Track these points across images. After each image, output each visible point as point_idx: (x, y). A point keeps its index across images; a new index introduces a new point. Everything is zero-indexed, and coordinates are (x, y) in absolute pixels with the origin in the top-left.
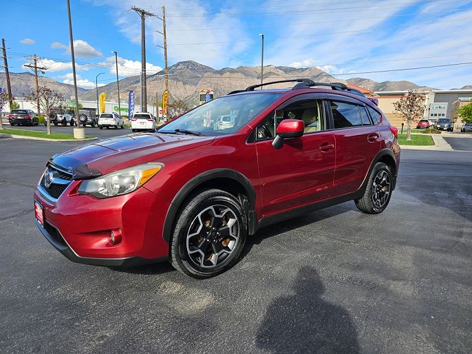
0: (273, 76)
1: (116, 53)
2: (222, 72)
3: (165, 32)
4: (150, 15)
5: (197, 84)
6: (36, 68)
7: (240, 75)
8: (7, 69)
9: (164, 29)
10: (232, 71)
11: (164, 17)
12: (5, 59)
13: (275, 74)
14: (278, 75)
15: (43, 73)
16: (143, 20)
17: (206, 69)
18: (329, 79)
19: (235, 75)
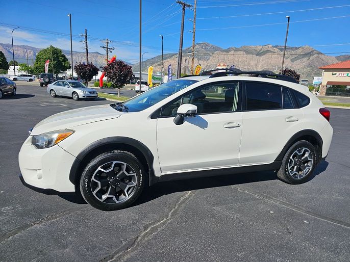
0: (270, 54)
1: (163, 36)
4: (189, 6)
6: (107, 48)
8: (87, 49)
10: (236, 50)
12: (86, 43)
13: (271, 52)
14: (274, 52)
15: (111, 52)
16: (184, 9)
17: (215, 49)
19: (239, 53)
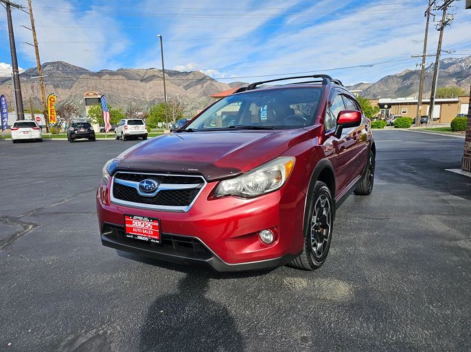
2: (100, 74)
3: (33, 28)
4: (18, 7)
5: (71, 87)
7: (121, 77)
9: (33, 24)
10: (112, 73)
11: (31, 10)
16: (9, 12)
17: (80, 71)
18: (213, 83)
19: (116, 77)
